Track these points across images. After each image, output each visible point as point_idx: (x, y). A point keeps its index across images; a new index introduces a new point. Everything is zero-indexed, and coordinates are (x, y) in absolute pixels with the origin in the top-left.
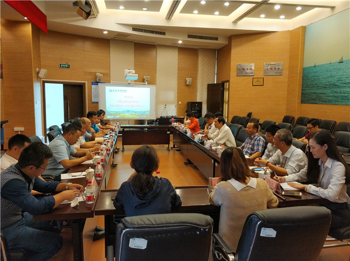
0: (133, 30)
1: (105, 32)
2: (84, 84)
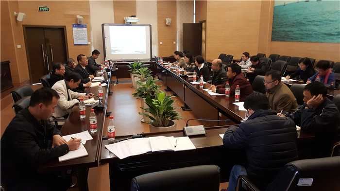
2: (65, 27)
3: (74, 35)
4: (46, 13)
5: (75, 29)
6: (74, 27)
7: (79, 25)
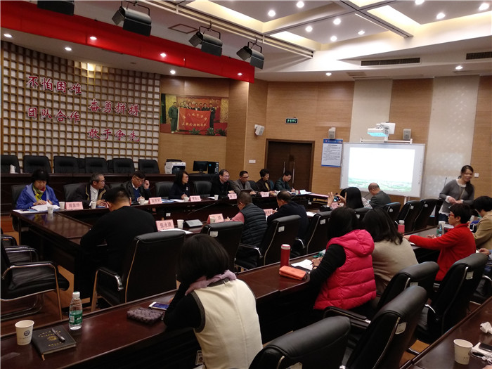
0: (362, 65)
1: (329, 74)
2: (314, 142)
3: (323, 152)
4: (293, 125)
5: (325, 145)
6: (325, 142)
7: (332, 141)
